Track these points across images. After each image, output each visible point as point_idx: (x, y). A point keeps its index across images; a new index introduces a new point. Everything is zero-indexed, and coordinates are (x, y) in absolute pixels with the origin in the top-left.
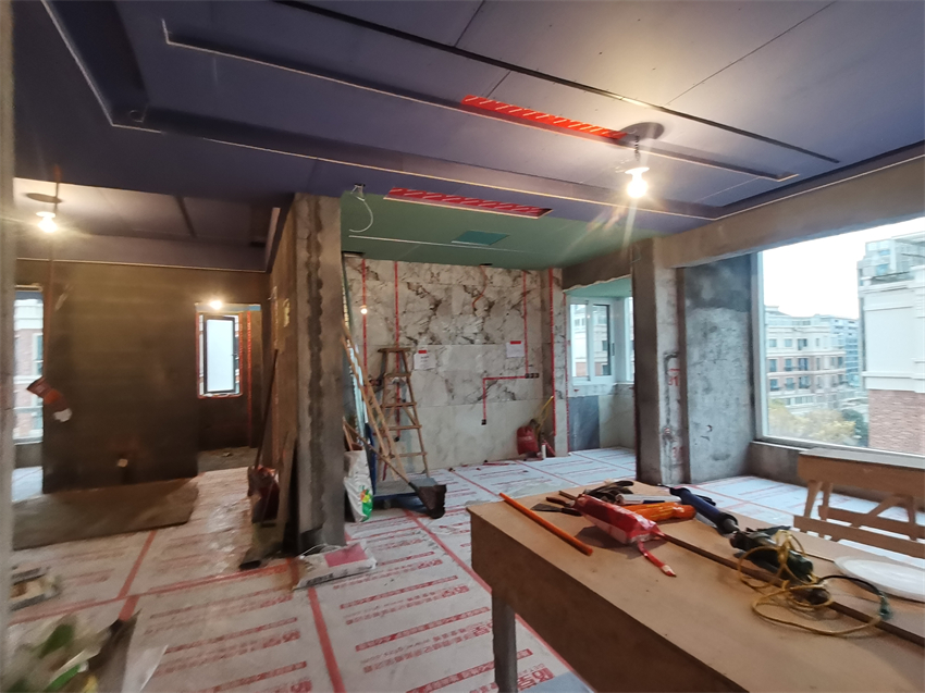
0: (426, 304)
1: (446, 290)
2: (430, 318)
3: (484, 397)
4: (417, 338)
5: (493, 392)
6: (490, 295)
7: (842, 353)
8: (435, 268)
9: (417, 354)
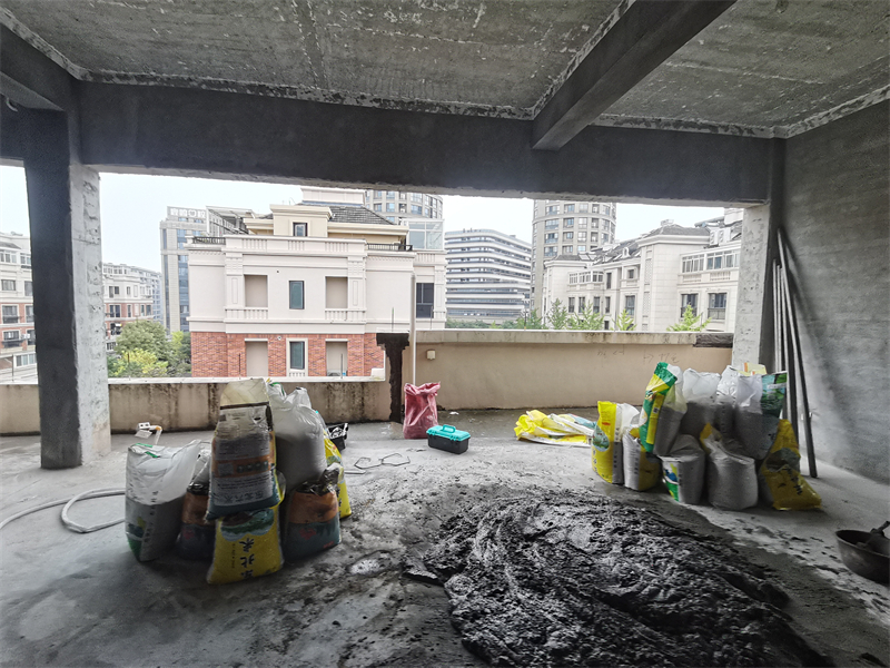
7: (150, 301)
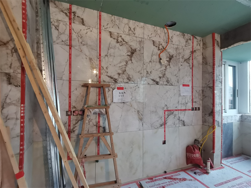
0: (124, 51)
1: (140, 42)
2: (127, 62)
3: (165, 124)
4: (116, 77)
5: (171, 121)
6: (171, 50)
8: (132, 23)
9: (116, 90)
